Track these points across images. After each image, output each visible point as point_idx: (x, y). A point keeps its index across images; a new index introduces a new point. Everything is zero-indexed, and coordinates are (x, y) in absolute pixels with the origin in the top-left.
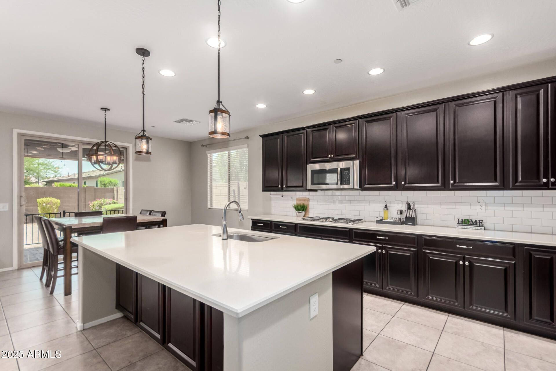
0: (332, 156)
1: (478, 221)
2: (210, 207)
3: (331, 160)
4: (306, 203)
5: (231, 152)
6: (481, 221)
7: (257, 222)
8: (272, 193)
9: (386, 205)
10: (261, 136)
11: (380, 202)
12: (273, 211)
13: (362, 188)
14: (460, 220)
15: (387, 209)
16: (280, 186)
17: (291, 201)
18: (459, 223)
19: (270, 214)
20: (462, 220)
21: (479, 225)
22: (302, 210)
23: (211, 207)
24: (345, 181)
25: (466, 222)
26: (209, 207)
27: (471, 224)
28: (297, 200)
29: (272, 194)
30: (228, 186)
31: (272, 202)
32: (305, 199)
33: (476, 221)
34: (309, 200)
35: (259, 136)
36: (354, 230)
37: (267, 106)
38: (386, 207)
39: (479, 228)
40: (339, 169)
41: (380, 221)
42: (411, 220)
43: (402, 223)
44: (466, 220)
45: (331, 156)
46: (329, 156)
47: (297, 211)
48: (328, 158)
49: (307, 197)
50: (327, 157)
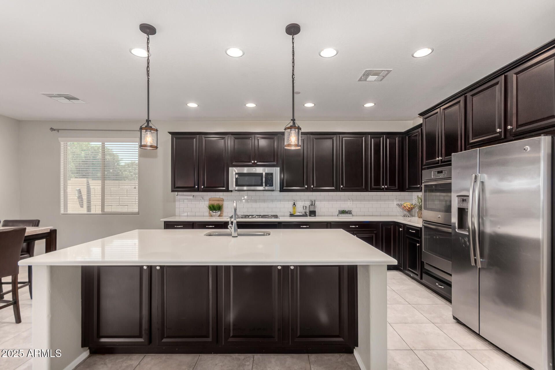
0: (256, 162)
1: (349, 211)
2: (64, 211)
3: (253, 165)
4: (220, 203)
5: (106, 143)
6: (351, 211)
7: (174, 224)
8: (180, 193)
9: (294, 203)
10: (170, 133)
11: (289, 201)
12: (177, 213)
13: (282, 190)
14: (340, 211)
15: (295, 206)
16: (196, 187)
17: (202, 201)
18: (339, 213)
19: (174, 215)
20: (341, 211)
21: (350, 213)
22: (217, 210)
23: (66, 212)
24: (269, 183)
25: (343, 212)
26: (62, 212)
27: (346, 213)
28: (210, 200)
29: (180, 195)
30: (102, 184)
31: (177, 203)
32: (220, 199)
33: (348, 211)
34: (223, 200)
35: (168, 132)
36: (283, 223)
37: (198, 106)
38: (294, 204)
39: (350, 215)
40: (264, 174)
41: (292, 215)
42: (313, 213)
43: (305, 215)
44: (343, 210)
45: (254, 162)
46: (253, 162)
47: (211, 211)
48: (251, 164)
49: (221, 197)
50: (250, 162)
